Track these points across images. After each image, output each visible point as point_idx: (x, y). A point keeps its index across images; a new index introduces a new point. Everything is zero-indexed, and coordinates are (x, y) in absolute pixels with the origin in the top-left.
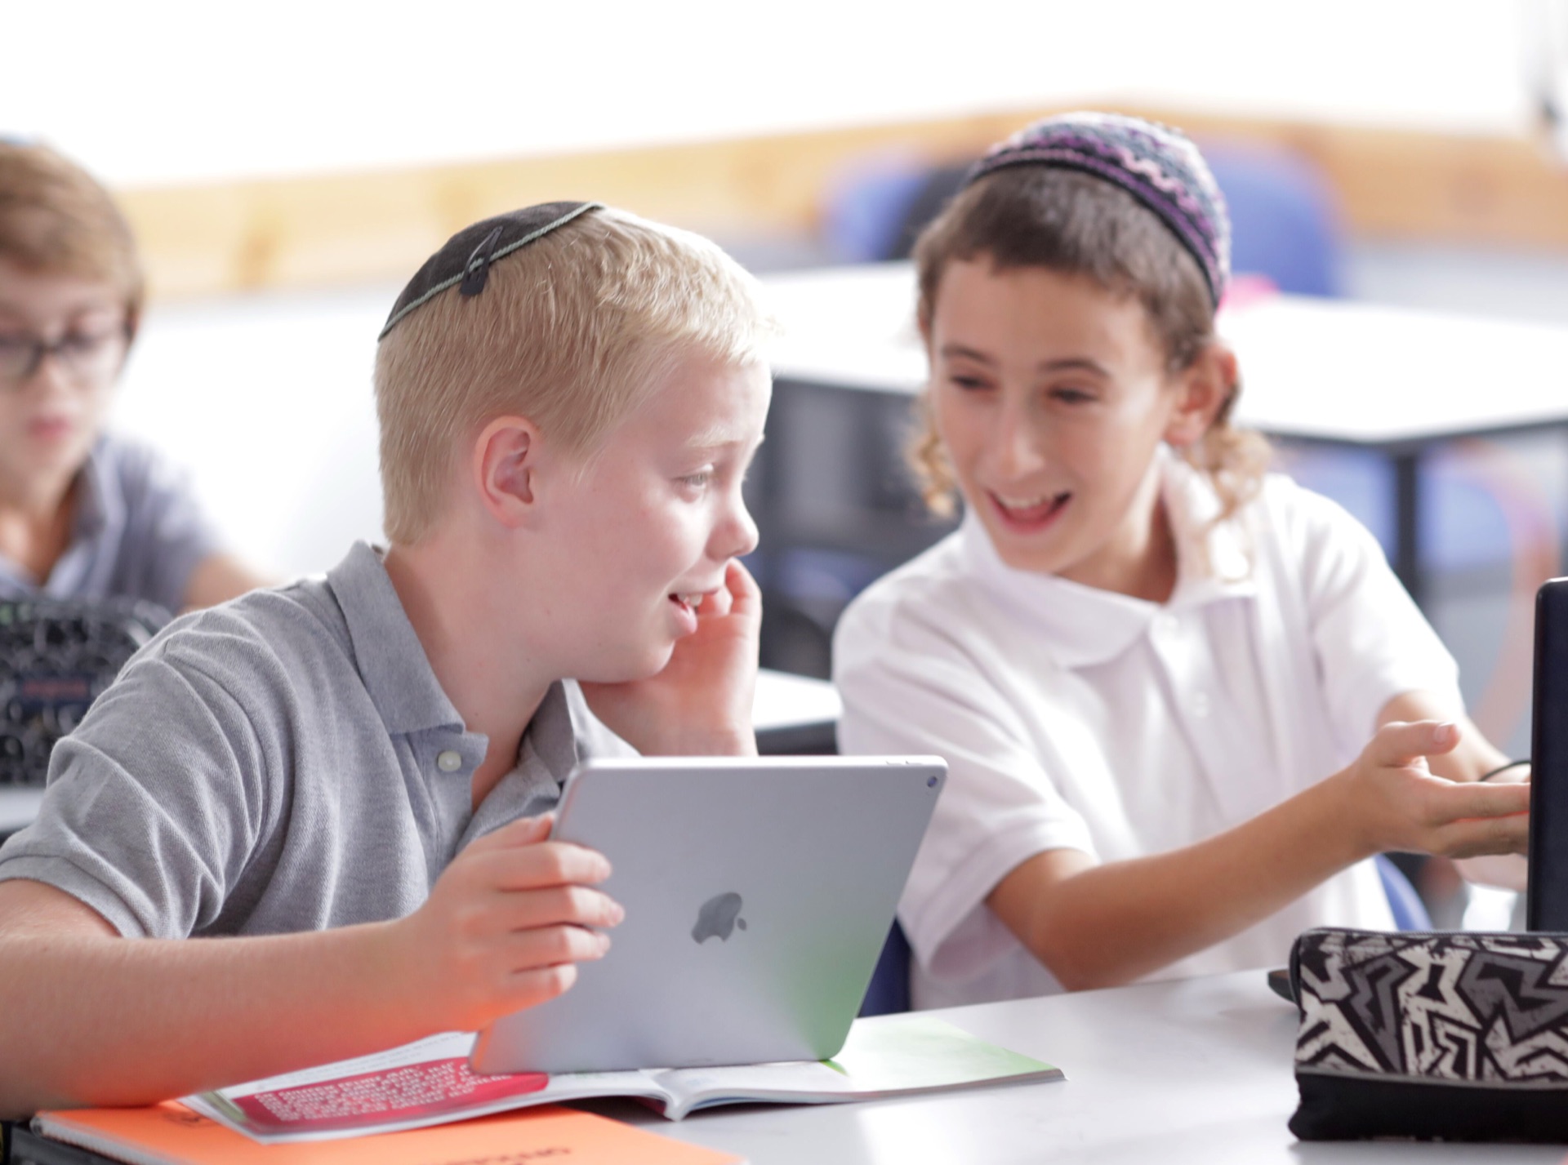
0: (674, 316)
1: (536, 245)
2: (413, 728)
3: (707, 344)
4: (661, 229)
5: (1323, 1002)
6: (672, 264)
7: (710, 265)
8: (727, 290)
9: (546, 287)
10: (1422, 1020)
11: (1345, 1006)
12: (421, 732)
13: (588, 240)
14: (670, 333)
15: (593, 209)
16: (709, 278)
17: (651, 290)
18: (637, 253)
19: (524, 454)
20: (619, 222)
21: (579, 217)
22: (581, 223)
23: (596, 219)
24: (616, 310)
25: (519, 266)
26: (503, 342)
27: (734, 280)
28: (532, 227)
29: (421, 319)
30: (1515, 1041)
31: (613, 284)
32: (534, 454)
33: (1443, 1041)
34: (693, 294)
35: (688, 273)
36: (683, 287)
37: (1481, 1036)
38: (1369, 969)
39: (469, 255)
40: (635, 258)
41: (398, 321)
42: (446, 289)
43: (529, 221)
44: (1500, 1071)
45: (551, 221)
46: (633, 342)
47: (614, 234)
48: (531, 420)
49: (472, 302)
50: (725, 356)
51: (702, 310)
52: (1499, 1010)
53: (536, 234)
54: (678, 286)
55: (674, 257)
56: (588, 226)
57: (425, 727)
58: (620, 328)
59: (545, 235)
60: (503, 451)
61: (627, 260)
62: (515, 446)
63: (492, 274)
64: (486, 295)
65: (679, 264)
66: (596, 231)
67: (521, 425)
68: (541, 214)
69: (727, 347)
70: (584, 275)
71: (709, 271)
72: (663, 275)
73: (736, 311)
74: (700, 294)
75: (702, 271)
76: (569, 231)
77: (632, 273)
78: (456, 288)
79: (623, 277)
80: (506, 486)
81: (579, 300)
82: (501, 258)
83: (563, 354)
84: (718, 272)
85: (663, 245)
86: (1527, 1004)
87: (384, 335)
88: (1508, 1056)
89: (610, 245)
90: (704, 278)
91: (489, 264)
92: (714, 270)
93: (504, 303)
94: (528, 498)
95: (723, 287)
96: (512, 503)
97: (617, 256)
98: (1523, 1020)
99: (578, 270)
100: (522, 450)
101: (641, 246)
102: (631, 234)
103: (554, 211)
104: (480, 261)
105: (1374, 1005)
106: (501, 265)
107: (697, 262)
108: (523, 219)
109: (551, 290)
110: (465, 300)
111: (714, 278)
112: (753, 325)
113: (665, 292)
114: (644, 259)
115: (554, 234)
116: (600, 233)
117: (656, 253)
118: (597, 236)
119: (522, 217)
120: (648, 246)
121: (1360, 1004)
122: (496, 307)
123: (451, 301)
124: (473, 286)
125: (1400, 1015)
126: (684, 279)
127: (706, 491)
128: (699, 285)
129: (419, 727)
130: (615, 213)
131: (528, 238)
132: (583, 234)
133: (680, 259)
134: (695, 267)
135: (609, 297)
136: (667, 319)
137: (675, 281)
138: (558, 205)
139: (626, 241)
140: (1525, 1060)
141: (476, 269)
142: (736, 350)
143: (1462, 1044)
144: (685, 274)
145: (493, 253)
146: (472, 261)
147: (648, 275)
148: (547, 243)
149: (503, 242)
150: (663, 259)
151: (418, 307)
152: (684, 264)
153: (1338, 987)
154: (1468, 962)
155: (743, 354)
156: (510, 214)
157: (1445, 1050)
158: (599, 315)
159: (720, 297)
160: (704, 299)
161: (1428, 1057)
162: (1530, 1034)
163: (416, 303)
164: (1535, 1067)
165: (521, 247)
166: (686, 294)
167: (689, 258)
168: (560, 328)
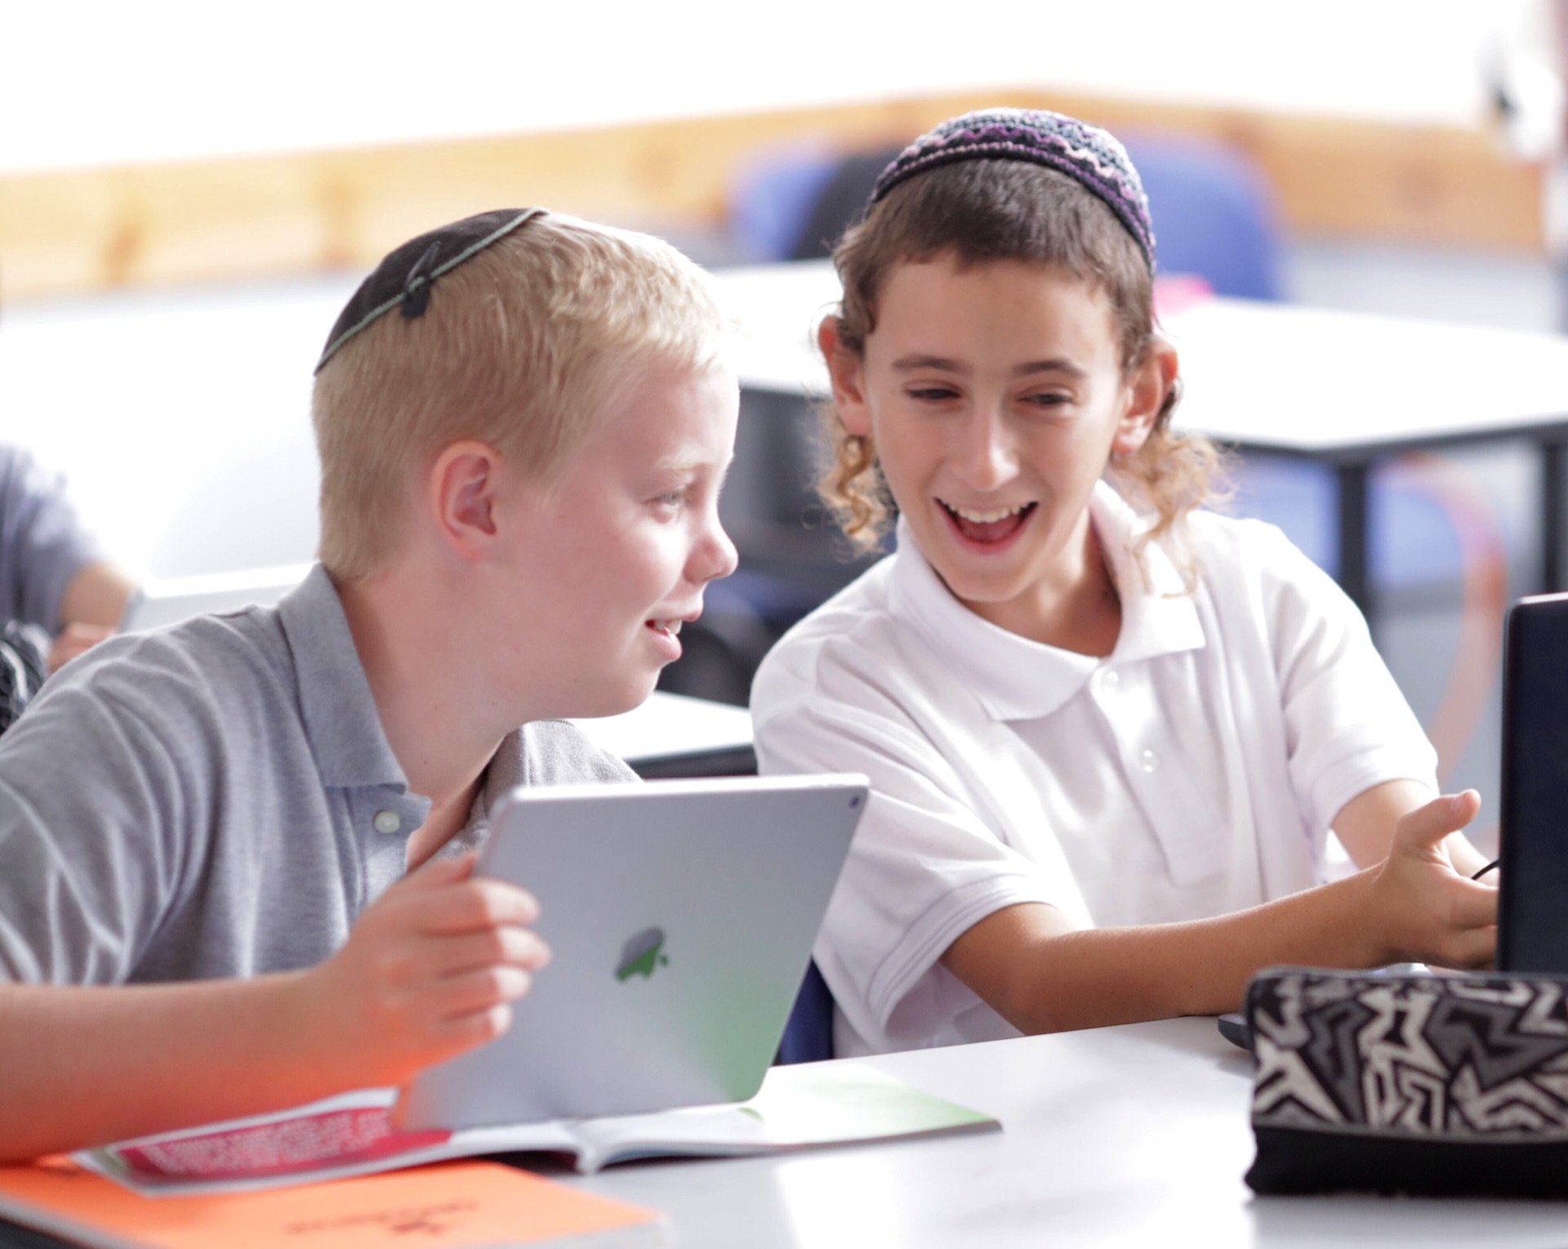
0: (633, 324)
1: (479, 259)
2: (354, 784)
3: (670, 352)
4: (611, 233)
5: (1281, 1048)
6: (626, 268)
7: (667, 266)
8: (688, 293)
9: (494, 302)
10: (1384, 1067)
11: (1304, 1053)
12: (360, 789)
13: (535, 249)
14: (631, 343)
15: (538, 215)
16: (667, 281)
17: (606, 298)
18: (588, 259)
19: (483, 483)
20: (565, 227)
21: (523, 225)
22: (524, 231)
23: (541, 225)
24: (569, 321)
25: (463, 281)
26: (453, 364)
27: (693, 281)
28: (472, 239)
29: (361, 347)
30: (1484, 1088)
31: (566, 293)
32: (497, 480)
33: (1408, 1090)
34: (652, 298)
35: (645, 277)
36: (641, 292)
37: (1448, 1084)
38: (1330, 1013)
39: (407, 274)
40: (586, 264)
41: (336, 351)
42: (385, 313)
43: (470, 233)
44: (1468, 1123)
45: (492, 231)
46: (592, 355)
47: (562, 240)
48: (490, 445)
49: (416, 325)
50: (690, 365)
51: (662, 315)
52: (1467, 1058)
53: (478, 246)
54: (635, 291)
55: (627, 260)
56: (533, 235)
57: (365, 783)
58: (577, 341)
59: (488, 247)
60: (464, 480)
61: (578, 266)
62: (474, 473)
63: (434, 292)
64: (430, 317)
65: (634, 268)
66: (542, 239)
67: (479, 451)
68: (481, 224)
69: (692, 356)
70: (534, 286)
71: (666, 272)
72: (619, 281)
73: (699, 314)
74: (659, 298)
75: (660, 273)
76: (513, 240)
77: (585, 281)
78: (397, 311)
79: (576, 285)
80: (467, 516)
81: (530, 313)
82: (444, 274)
83: (518, 372)
84: (676, 274)
85: (615, 248)
86: (1497, 1052)
87: (321, 367)
88: (1476, 1106)
89: (558, 252)
90: (663, 282)
91: (431, 282)
92: (671, 271)
93: (450, 323)
94: (490, 529)
95: (683, 288)
96: (475, 535)
97: (567, 263)
98: (1493, 1068)
99: (526, 280)
100: (481, 477)
101: (593, 252)
102: (579, 238)
103: (494, 220)
104: (420, 280)
105: (1334, 1052)
106: (444, 282)
107: (653, 265)
108: (463, 231)
109: (500, 306)
110: (408, 323)
111: (673, 281)
112: (718, 327)
113: (621, 299)
114: (596, 265)
115: (497, 244)
116: (546, 240)
117: (609, 258)
118: (543, 244)
119: (461, 229)
120: (600, 251)
121: (1319, 1051)
122: (442, 327)
123: (392, 326)
124: (416, 307)
125: (1362, 1063)
126: (641, 283)
127: (680, 511)
128: (658, 289)
129: (359, 783)
130: (557, 218)
131: (470, 250)
132: (528, 243)
133: (633, 262)
134: (651, 269)
135: (562, 308)
136: (626, 329)
137: (631, 286)
138: (497, 214)
139: (576, 248)
140: (1495, 1110)
141: (417, 289)
142: (702, 357)
143: (1427, 1094)
144: (641, 277)
145: (432, 270)
146: (411, 281)
147: (602, 282)
148: (490, 254)
149: (443, 258)
150: (617, 264)
151: (356, 335)
152: (639, 267)
153: (1296, 1033)
154: (1435, 1007)
155: (710, 361)
156: (446, 227)
157: (1408, 1101)
158: (553, 327)
159: (680, 300)
160: (664, 303)
161: (1391, 1106)
162: (1499, 1083)
163: (354, 329)
164: (1506, 1118)
165: (464, 262)
166: (643, 299)
167: (643, 260)
168: (513, 345)
